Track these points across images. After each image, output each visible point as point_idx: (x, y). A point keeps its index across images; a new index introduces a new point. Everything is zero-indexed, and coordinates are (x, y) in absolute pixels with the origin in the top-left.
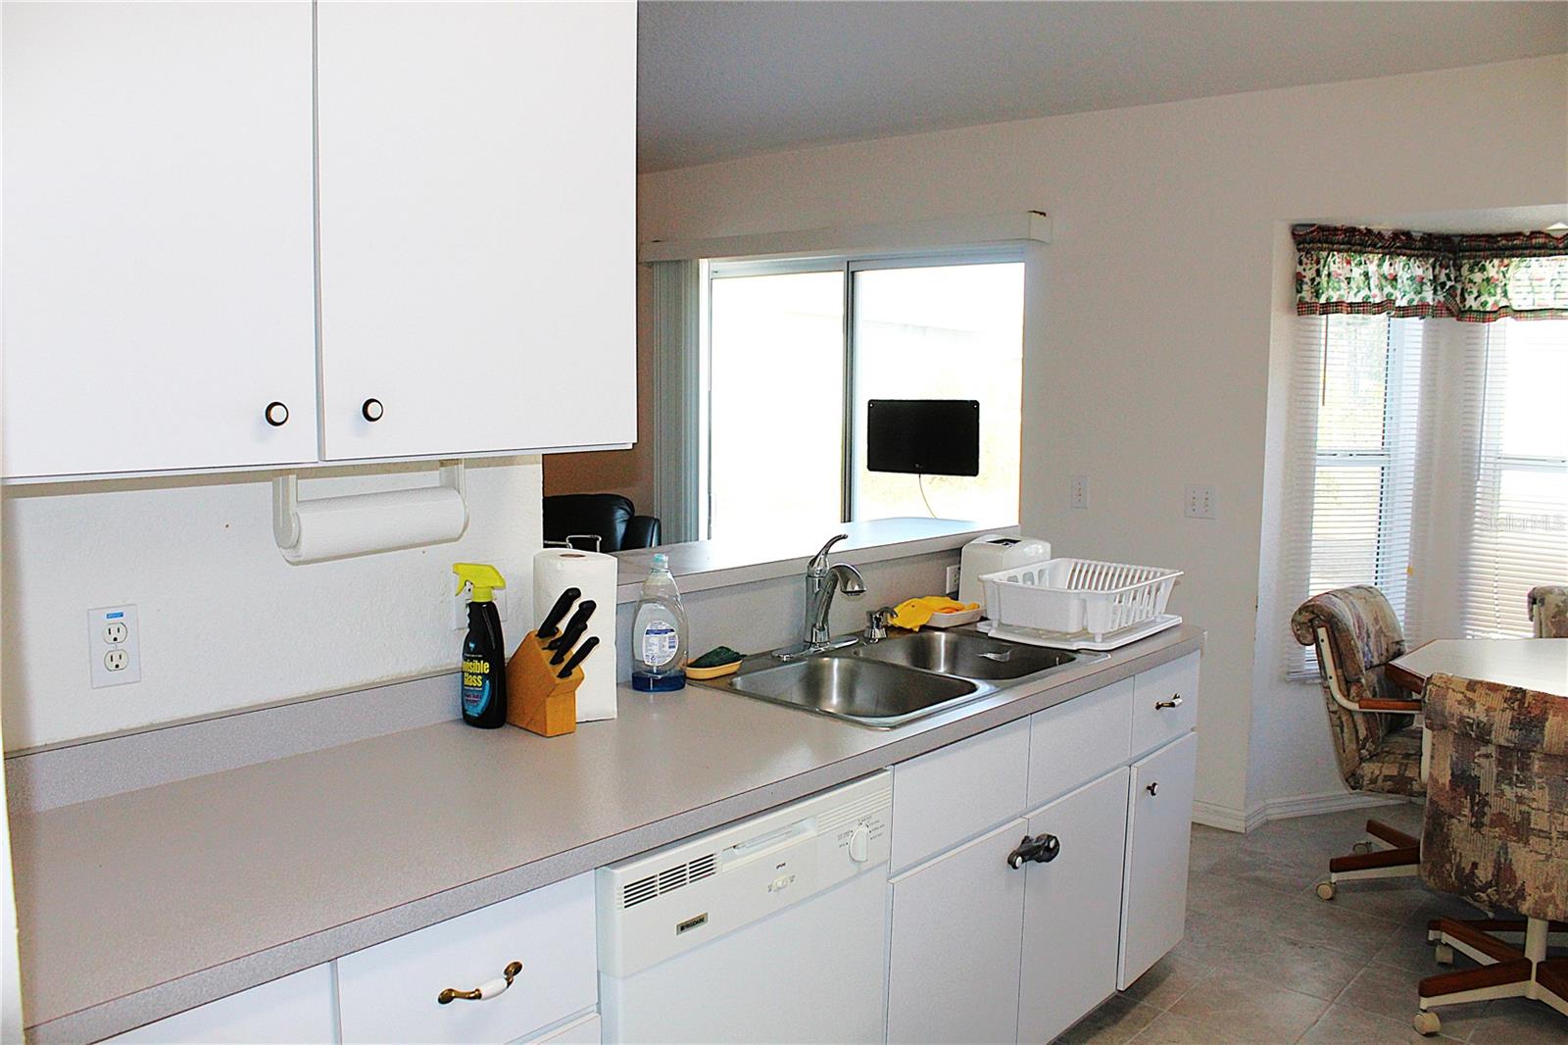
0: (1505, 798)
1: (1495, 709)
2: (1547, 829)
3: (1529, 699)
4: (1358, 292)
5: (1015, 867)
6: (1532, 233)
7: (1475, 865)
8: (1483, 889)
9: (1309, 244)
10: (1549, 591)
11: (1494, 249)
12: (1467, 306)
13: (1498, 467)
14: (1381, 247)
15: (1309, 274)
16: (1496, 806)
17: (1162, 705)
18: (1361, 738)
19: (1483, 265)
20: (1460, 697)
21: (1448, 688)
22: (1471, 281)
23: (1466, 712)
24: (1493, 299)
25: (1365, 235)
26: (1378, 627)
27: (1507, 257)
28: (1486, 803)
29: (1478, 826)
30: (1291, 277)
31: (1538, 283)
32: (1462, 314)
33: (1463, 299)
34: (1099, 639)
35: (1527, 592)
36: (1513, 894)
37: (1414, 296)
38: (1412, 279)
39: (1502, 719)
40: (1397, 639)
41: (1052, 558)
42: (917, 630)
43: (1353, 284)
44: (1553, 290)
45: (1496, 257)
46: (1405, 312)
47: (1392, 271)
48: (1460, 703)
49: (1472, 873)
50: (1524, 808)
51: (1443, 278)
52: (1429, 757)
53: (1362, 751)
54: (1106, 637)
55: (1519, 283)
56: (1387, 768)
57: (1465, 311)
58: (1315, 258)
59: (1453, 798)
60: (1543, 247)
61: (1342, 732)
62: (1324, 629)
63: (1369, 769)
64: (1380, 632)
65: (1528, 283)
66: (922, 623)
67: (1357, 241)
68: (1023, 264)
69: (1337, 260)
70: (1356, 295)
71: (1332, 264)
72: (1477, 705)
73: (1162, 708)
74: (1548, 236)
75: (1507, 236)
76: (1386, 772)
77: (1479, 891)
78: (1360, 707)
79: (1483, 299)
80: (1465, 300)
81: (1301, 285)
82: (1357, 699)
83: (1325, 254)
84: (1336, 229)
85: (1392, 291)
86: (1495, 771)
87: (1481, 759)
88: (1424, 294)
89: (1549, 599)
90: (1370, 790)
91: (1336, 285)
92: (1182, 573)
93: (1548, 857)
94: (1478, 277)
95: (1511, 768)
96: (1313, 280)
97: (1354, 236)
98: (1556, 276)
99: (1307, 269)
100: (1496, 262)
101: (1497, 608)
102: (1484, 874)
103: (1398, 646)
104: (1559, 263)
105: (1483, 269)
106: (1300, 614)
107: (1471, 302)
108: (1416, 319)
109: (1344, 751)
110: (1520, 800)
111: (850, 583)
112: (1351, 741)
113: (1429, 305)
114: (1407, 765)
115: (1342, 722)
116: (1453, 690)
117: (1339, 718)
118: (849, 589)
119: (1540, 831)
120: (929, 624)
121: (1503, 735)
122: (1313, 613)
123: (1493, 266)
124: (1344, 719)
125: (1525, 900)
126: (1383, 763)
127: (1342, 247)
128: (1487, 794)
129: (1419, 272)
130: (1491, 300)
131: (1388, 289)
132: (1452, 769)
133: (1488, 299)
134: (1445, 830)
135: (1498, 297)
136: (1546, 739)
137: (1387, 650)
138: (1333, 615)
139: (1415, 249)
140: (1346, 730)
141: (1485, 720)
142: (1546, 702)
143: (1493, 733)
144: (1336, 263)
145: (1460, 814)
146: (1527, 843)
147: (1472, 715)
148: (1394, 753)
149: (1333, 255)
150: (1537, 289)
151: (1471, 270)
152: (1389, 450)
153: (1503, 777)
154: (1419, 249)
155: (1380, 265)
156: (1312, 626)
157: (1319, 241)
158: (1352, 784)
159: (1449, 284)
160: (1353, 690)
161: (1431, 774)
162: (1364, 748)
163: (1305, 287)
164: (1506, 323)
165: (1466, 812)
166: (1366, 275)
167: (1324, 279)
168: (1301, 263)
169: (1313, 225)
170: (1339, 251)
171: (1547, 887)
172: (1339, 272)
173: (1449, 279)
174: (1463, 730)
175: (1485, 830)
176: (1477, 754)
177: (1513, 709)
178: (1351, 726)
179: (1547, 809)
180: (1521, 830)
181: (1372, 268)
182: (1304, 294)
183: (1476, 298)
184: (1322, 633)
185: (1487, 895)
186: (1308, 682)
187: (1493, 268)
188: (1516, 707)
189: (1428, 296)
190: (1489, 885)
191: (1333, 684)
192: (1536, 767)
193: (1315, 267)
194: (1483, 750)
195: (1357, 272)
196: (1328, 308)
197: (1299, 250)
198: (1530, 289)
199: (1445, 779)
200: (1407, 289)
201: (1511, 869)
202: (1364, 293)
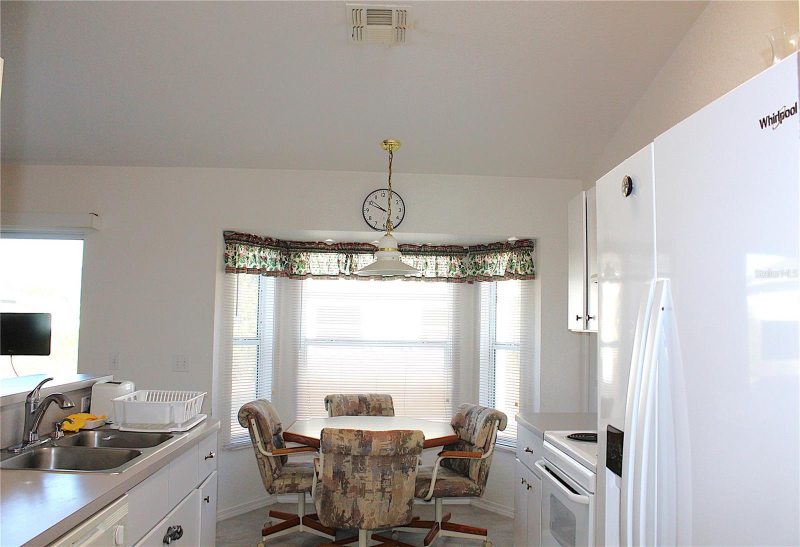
0: (354, 479)
1: (352, 440)
2: (371, 489)
3: (364, 434)
4: (251, 263)
5: (168, 543)
6: (319, 242)
7: (344, 512)
8: (347, 522)
9: (231, 240)
10: (333, 396)
11: (304, 248)
12: (293, 273)
13: (306, 343)
14: (260, 244)
15: (231, 254)
16: (352, 482)
17: (208, 457)
18: (274, 469)
19: (299, 255)
20: (337, 437)
21: (331, 434)
22: (295, 261)
23: (340, 443)
24: (304, 269)
25: (254, 238)
26: (271, 418)
27: (309, 252)
28: (348, 483)
29: (345, 493)
30: (222, 255)
31: (322, 264)
32: (291, 276)
33: (292, 269)
34: (180, 426)
35: (324, 399)
36: (359, 521)
37: (273, 267)
38: (271, 259)
39: (355, 443)
40: (278, 423)
41: (135, 391)
42: (78, 431)
43: (249, 260)
44: (327, 267)
45: (305, 252)
46: (269, 274)
47: (264, 255)
48: (337, 439)
49: (343, 515)
50: (363, 481)
51: (284, 260)
52: (323, 466)
53: (274, 475)
54: (183, 425)
55: (314, 263)
56: (286, 481)
57: (293, 275)
58: (234, 247)
59: (335, 483)
60: (323, 248)
61: (265, 467)
62: (254, 419)
63: (278, 483)
64: (272, 420)
65: (317, 263)
66: (80, 428)
67: (251, 240)
68: (83, 241)
69: (243, 249)
70: (250, 265)
71: (240, 250)
72: (345, 439)
73: (207, 459)
74: (325, 244)
75: (309, 243)
76: (286, 483)
77: (345, 523)
78: (273, 454)
79: (300, 269)
80: (293, 269)
81: (227, 259)
82: (270, 451)
83: (237, 245)
84: (242, 234)
85: (265, 264)
86: (351, 467)
87: (346, 463)
88: (277, 266)
89: (334, 400)
90: (279, 493)
91: (242, 260)
92: (206, 393)
93: (372, 501)
94: (297, 260)
95: (358, 465)
96: (233, 257)
97: (250, 238)
98: (328, 261)
99: (230, 252)
100: (305, 254)
101: (310, 407)
102: (347, 515)
103: (280, 426)
104: (329, 256)
105: (299, 256)
106: (242, 413)
107: (295, 271)
108: (273, 277)
109: (266, 476)
110: (361, 478)
111: (65, 402)
112: (269, 471)
113: (279, 271)
114: (294, 478)
115: (264, 463)
116: (334, 434)
117: (263, 461)
118: (65, 406)
119: (369, 490)
120: (84, 428)
121: (356, 451)
122: (248, 412)
123: (304, 256)
124: (265, 461)
125: (364, 522)
126: (284, 479)
127: (245, 243)
128: (348, 479)
129: (275, 256)
130: (303, 270)
131: (263, 263)
132: (333, 470)
133: (302, 270)
134: (331, 498)
135: (306, 269)
136: (372, 450)
137: (275, 428)
138: (258, 412)
139: (273, 246)
140: (266, 466)
141: (348, 445)
142: (371, 434)
143: (352, 450)
144: (242, 250)
145: (337, 490)
146: (364, 497)
147: (343, 444)
148: (287, 474)
149: (241, 246)
150: (321, 267)
151: (295, 257)
152: (260, 337)
153: (355, 470)
154: (274, 246)
155: (259, 252)
156: (248, 419)
157: (236, 239)
158: (271, 491)
159: (286, 262)
160: (268, 446)
161: (323, 474)
162: (275, 473)
163: (229, 260)
164: (309, 280)
165: (340, 488)
166: (254, 256)
167: (237, 257)
168: (227, 249)
169: (233, 232)
170: (243, 245)
171: (372, 514)
172: (244, 254)
173: (286, 260)
174: (339, 451)
175: (347, 495)
176: (344, 461)
177: (359, 439)
178: (268, 464)
179: (372, 480)
180: (362, 492)
181: (256, 253)
182: (229, 263)
183: (297, 269)
184: (253, 421)
185: (349, 524)
186: (234, 449)
187: (303, 257)
188: (360, 438)
189: (279, 267)
190: (350, 519)
191: (259, 445)
192: (367, 463)
193: (234, 251)
194: (347, 459)
195: (251, 254)
196: (239, 270)
197: (226, 243)
198: (318, 266)
199: (330, 475)
200: (269, 264)
201: (358, 510)
202: (254, 264)
